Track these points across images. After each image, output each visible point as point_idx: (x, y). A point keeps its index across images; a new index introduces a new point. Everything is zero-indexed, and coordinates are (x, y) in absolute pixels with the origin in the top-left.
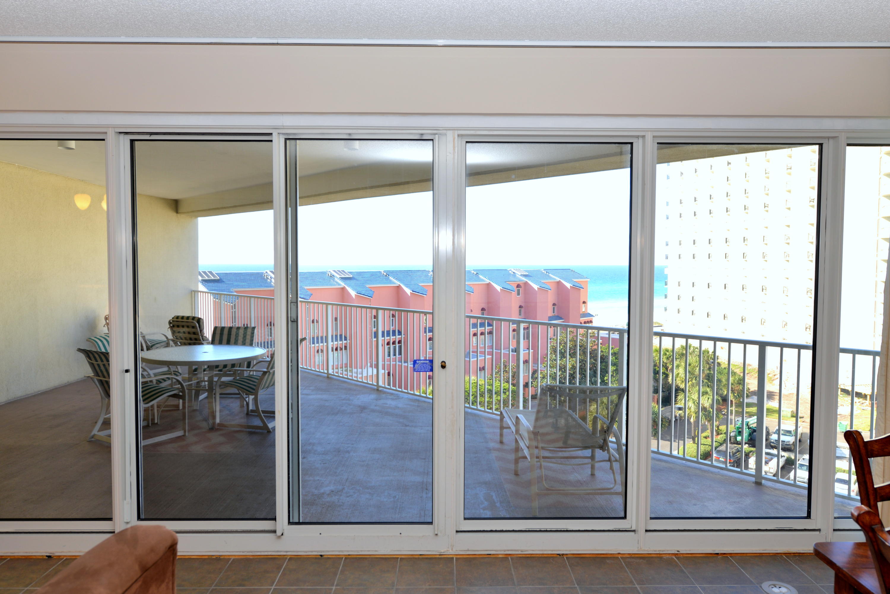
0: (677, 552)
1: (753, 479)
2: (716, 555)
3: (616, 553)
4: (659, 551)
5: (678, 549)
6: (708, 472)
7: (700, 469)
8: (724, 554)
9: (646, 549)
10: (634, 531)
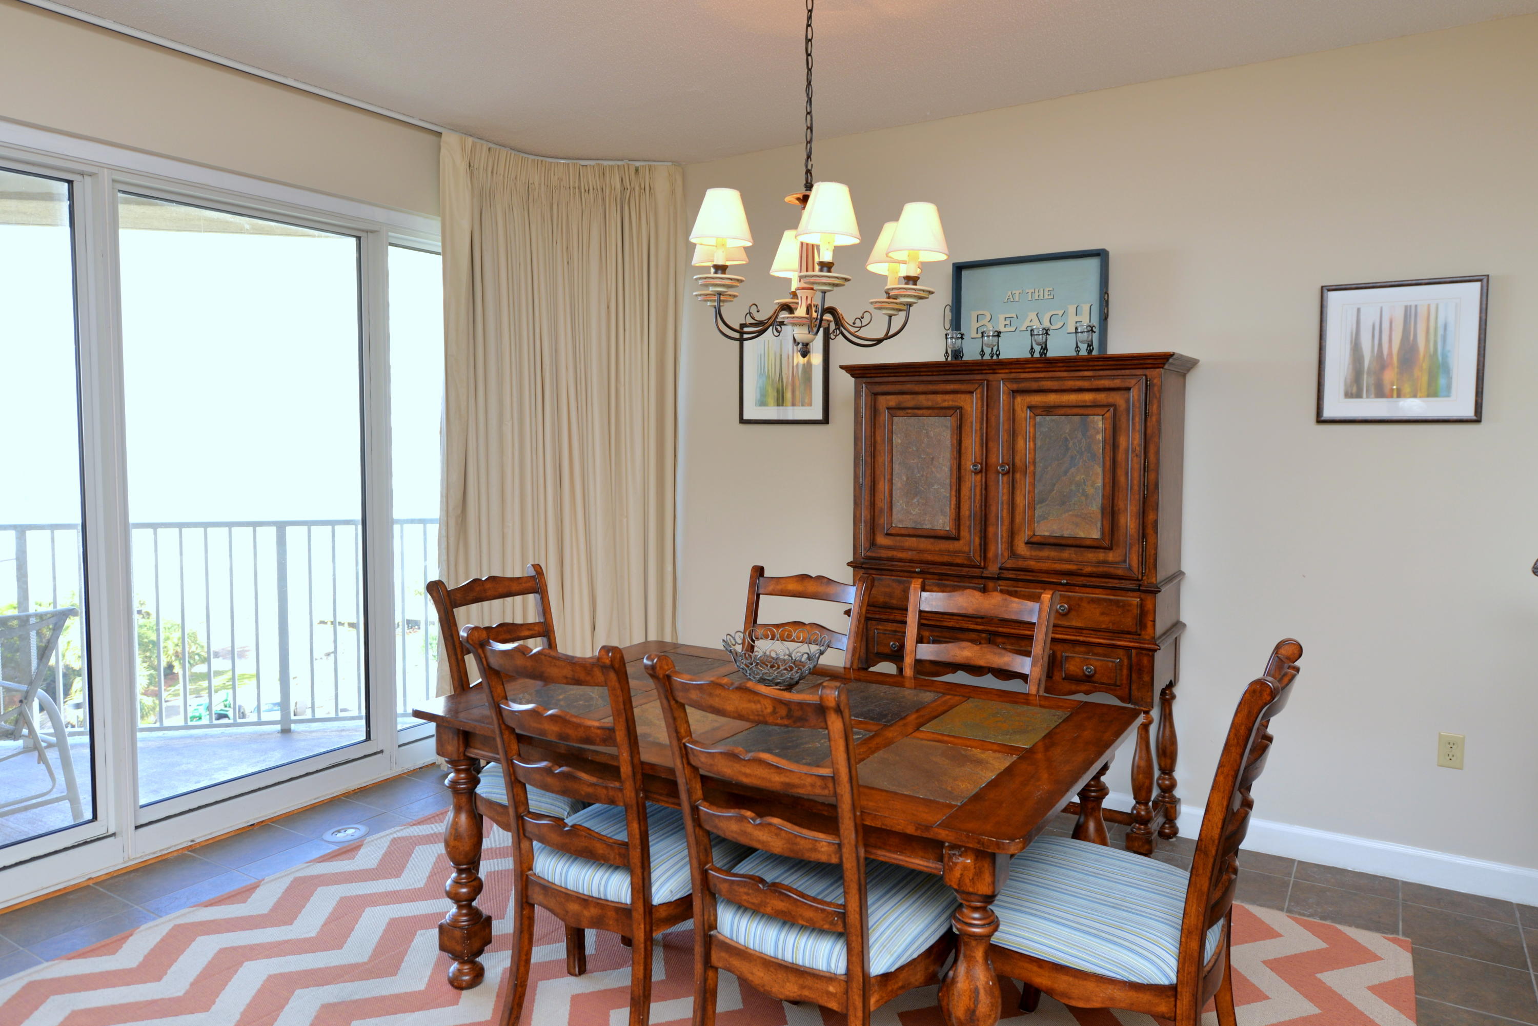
0: (190, 844)
1: (278, 727)
2: (251, 828)
3: (84, 879)
4: (160, 851)
5: (191, 838)
6: (206, 736)
7: (191, 737)
8: (262, 822)
9: (138, 856)
10: (114, 835)
